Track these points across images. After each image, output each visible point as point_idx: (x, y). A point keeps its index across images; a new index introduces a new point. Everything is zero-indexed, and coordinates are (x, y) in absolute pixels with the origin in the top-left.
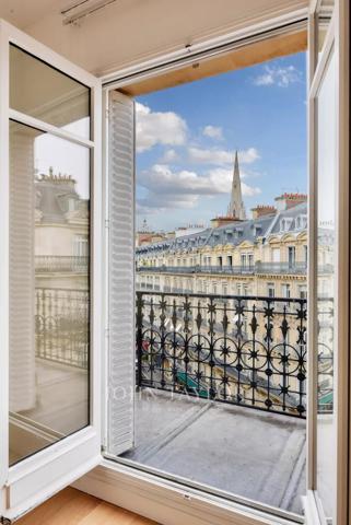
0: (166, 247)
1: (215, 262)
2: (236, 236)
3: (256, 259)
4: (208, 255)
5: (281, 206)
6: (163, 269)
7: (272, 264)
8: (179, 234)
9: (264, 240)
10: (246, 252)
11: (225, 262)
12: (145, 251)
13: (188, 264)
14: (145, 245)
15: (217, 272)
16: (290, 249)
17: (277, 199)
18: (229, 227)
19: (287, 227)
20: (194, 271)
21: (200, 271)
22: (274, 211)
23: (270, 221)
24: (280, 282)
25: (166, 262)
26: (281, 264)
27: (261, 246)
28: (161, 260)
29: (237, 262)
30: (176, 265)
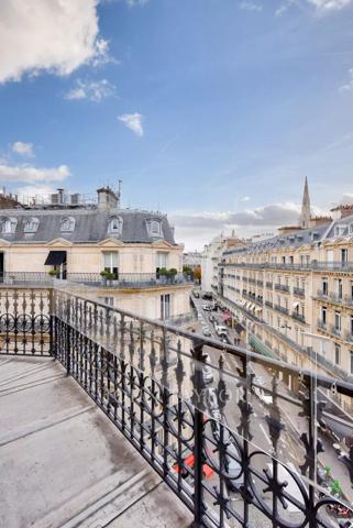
0: (245, 250)
1: (280, 261)
2: (296, 241)
3: (312, 258)
4: (274, 255)
5: (336, 216)
6: (243, 265)
7: (326, 263)
8: (255, 240)
9: (319, 244)
10: (304, 254)
11: (288, 261)
12: (230, 253)
13: (260, 262)
14: (232, 248)
15: (281, 268)
16: (343, 250)
17: (332, 210)
18: (292, 234)
19: (341, 232)
20: (265, 267)
21: (268, 267)
22: (331, 220)
23: (326, 228)
24: (332, 278)
25: (244, 260)
26: (335, 263)
27: (316, 248)
28: (241, 259)
29: (297, 260)
30: (251, 262)
